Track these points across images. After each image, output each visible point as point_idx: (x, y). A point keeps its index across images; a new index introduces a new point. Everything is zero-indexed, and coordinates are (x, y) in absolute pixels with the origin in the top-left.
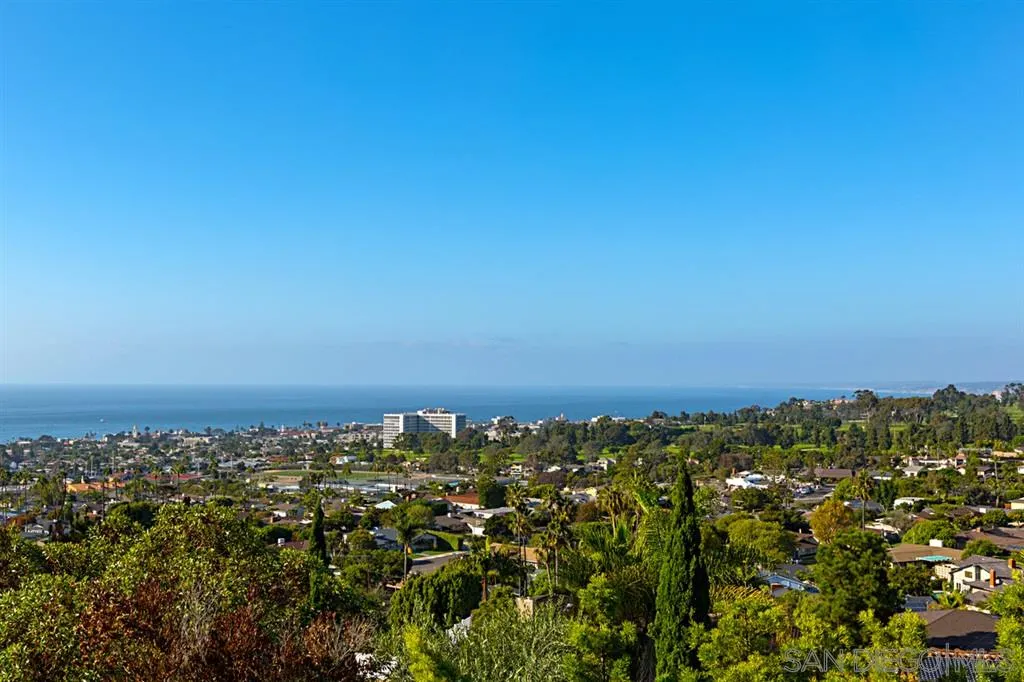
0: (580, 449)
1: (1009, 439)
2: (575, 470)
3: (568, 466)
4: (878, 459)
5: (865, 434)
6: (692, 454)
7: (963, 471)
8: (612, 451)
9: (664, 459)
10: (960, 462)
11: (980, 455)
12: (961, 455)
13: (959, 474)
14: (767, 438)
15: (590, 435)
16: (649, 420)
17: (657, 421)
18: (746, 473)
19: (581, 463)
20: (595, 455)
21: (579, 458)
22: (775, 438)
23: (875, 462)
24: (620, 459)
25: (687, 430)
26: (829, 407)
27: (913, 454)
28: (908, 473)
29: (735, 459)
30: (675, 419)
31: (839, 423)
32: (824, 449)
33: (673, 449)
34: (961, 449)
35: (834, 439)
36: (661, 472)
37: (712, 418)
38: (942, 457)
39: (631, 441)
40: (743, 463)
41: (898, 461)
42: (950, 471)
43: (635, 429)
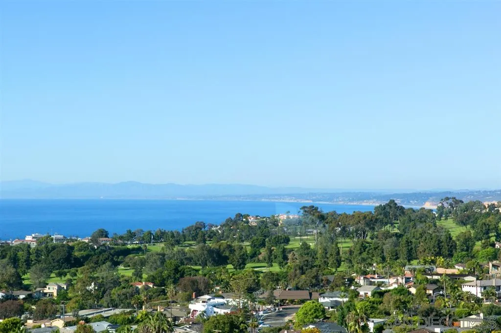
0: (24, 273)
1: (451, 255)
2: (22, 297)
3: (15, 293)
4: (331, 278)
5: (315, 252)
6: (145, 276)
7: (413, 290)
8: (60, 275)
9: (116, 283)
10: (407, 280)
11: (424, 272)
12: (408, 273)
13: (409, 293)
14: (219, 258)
15: (33, 257)
16: (94, 240)
17: (102, 240)
18: (207, 297)
19: (26, 288)
20: (42, 279)
21: (26, 282)
22: (227, 258)
23: (328, 282)
24: (70, 283)
25: (133, 249)
26: (275, 223)
27: (365, 273)
28: (362, 293)
29: (194, 283)
30: (121, 238)
31: (287, 241)
32: (276, 268)
33: (124, 272)
34: (407, 267)
35: (285, 258)
36: (115, 297)
37: (159, 237)
38: (391, 275)
39: (78, 263)
40: (202, 287)
41: (351, 281)
42: (401, 291)
43: (80, 250)
